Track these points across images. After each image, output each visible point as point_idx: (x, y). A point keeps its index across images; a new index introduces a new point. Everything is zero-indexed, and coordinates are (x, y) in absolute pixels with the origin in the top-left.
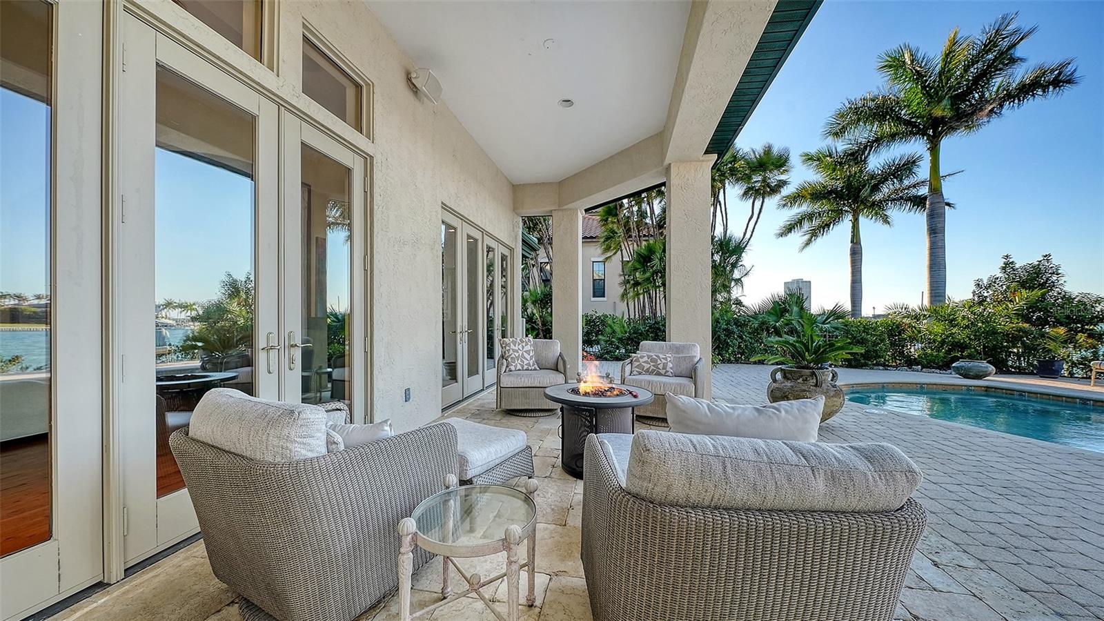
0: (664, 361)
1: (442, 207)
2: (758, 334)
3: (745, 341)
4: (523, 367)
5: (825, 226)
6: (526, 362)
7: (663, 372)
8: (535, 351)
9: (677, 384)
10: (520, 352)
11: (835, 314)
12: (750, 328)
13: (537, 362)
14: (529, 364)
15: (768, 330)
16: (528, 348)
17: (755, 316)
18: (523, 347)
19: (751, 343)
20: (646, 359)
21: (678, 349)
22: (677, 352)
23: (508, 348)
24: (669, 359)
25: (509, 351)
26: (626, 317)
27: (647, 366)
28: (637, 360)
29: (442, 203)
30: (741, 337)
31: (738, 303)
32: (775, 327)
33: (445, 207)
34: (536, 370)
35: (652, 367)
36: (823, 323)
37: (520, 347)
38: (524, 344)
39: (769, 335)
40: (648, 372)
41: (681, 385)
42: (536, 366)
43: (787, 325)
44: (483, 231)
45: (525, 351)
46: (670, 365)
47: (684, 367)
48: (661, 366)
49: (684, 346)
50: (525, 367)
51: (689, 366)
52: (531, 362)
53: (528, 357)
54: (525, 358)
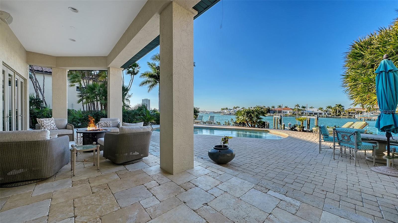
0: (109, 123)
1: (3, 64)
2: (134, 116)
3: (130, 118)
4: (51, 129)
5: (153, 85)
6: (52, 127)
7: (109, 126)
8: (56, 123)
9: (114, 129)
10: (49, 124)
11: (155, 111)
12: (132, 114)
13: (57, 127)
14: (54, 128)
15: (137, 115)
16: (53, 122)
17: (133, 111)
18: (50, 122)
19: (132, 119)
20: (103, 123)
21: (112, 120)
22: (113, 121)
23: (43, 122)
24: (111, 123)
25: (43, 123)
26: (82, 110)
27: (104, 125)
28: (100, 124)
29: (3, 62)
30: (129, 118)
31: (128, 107)
32: (139, 114)
33: (4, 64)
34: (57, 129)
35: (106, 125)
36: (151, 113)
37: (49, 122)
38: (50, 121)
39: (137, 116)
40: (104, 127)
41: (115, 129)
42: (57, 128)
43: (142, 113)
44: (15, 72)
45: (51, 123)
46: (111, 124)
47: (116, 124)
48: (108, 125)
49: (115, 119)
50: (52, 129)
51: (117, 124)
52: (55, 127)
53: (53, 125)
54: (52, 125)
